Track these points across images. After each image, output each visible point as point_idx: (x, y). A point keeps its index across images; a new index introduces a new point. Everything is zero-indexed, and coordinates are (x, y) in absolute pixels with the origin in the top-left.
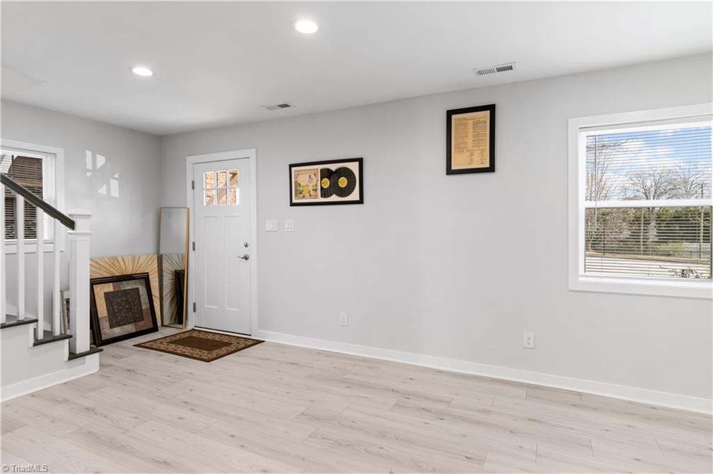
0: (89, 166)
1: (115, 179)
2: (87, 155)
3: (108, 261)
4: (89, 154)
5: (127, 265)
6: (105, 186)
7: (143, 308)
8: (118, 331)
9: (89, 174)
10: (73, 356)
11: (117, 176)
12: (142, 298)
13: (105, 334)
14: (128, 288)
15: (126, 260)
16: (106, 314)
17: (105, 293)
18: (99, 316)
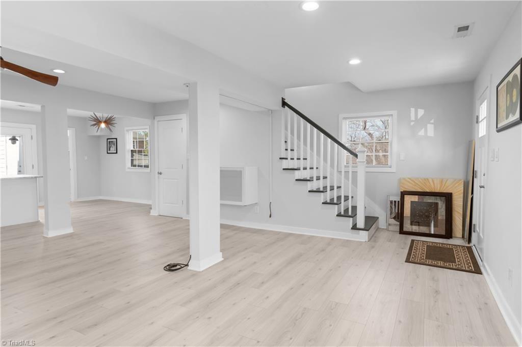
0: (413, 118)
1: (432, 123)
2: (412, 111)
3: (421, 180)
4: (413, 110)
5: (436, 185)
6: (424, 129)
7: (439, 218)
8: (415, 228)
9: (412, 123)
10: (354, 227)
11: (432, 121)
12: (439, 211)
13: (406, 227)
14: (429, 201)
15: (435, 182)
16: (409, 215)
17: (411, 202)
18: (405, 215)
